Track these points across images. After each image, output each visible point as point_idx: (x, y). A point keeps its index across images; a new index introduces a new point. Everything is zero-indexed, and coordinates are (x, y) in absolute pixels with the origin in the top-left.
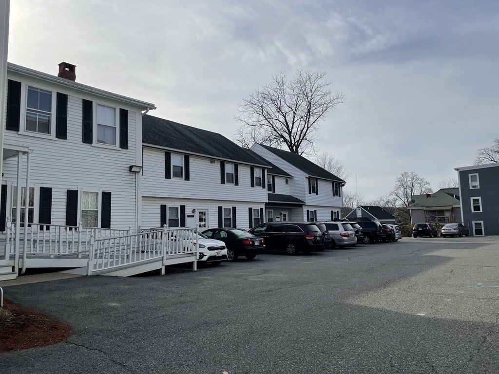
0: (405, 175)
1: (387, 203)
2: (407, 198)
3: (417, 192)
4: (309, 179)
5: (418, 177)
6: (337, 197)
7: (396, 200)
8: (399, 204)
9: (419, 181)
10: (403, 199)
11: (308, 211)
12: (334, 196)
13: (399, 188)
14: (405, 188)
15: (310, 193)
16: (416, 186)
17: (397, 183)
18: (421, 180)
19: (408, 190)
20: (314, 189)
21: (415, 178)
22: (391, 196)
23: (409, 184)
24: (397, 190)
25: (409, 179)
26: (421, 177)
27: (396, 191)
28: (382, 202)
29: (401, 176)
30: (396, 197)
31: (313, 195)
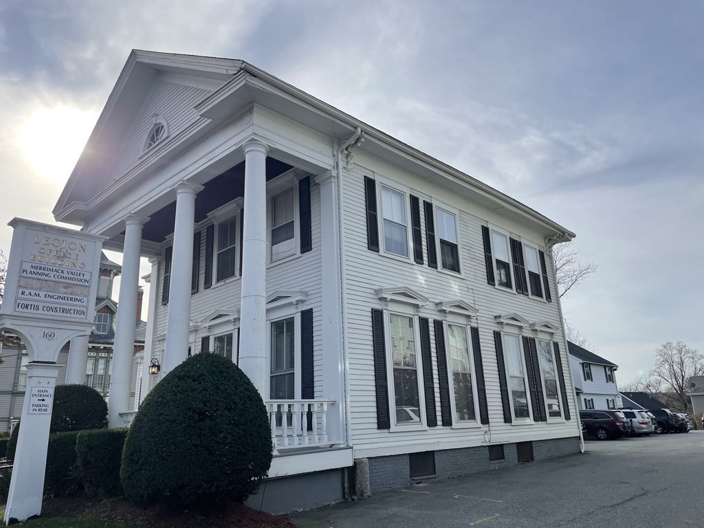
0: (668, 346)
1: (648, 386)
2: (676, 379)
3: (689, 372)
4: (583, 364)
5: (687, 348)
6: (610, 383)
7: (660, 382)
8: (664, 387)
9: (690, 355)
10: (670, 381)
11: (585, 399)
12: (607, 382)
13: (662, 364)
14: (671, 365)
15: (585, 380)
16: (687, 361)
17: (659, 357)
18: (693, 353)
19: (675, 367)
20: (588, 376)
21: (684, 350)
22: (652, 377)
23: (676, 359)
24: (659, 368)
25: (675, 352)
26: (693, 349)
27: (658, 370)
28: (641, 386)
29: (663, 348)
30: (659, 378)
31: (589, 381)
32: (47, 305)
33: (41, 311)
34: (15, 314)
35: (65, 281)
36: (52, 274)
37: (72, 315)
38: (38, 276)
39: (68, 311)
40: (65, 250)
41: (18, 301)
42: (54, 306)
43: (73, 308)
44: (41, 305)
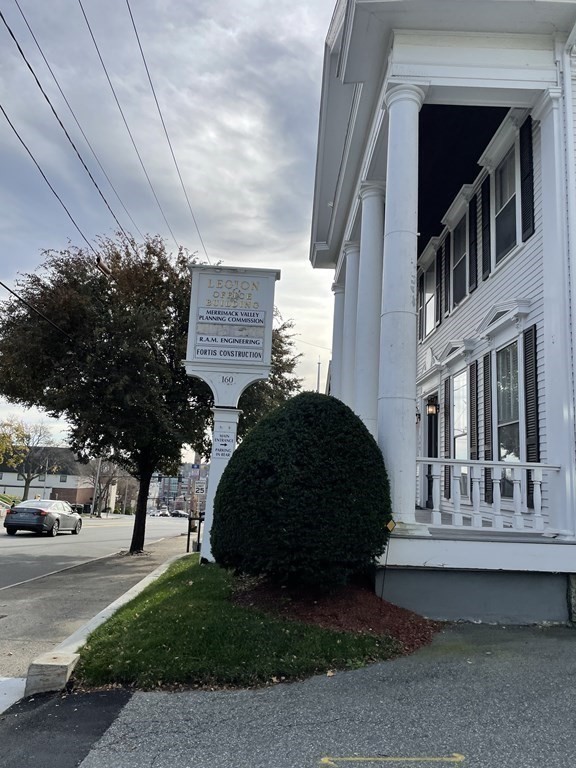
32: (224, 349)
33: (218, 356)
34: (195, 360)
35: (238, 323)
36: (227, 317)
37: (248, 359)
38: (214, 321)
39: (245, 354)
40: (237, 291)
41: (198, 348)
42: (230, 350)
43: (248, 350)
44: (218, 350)
